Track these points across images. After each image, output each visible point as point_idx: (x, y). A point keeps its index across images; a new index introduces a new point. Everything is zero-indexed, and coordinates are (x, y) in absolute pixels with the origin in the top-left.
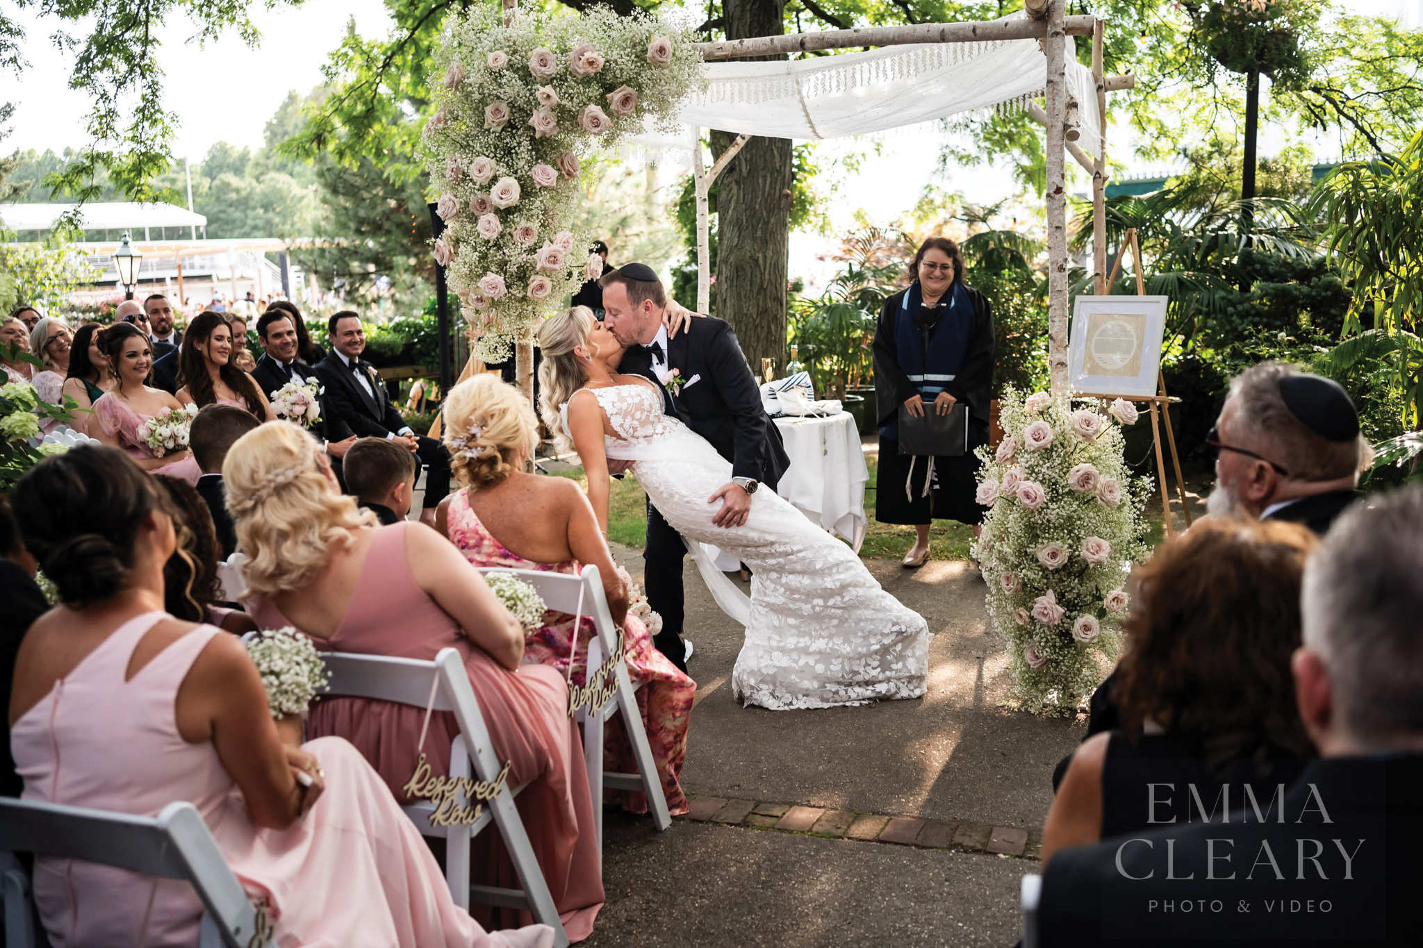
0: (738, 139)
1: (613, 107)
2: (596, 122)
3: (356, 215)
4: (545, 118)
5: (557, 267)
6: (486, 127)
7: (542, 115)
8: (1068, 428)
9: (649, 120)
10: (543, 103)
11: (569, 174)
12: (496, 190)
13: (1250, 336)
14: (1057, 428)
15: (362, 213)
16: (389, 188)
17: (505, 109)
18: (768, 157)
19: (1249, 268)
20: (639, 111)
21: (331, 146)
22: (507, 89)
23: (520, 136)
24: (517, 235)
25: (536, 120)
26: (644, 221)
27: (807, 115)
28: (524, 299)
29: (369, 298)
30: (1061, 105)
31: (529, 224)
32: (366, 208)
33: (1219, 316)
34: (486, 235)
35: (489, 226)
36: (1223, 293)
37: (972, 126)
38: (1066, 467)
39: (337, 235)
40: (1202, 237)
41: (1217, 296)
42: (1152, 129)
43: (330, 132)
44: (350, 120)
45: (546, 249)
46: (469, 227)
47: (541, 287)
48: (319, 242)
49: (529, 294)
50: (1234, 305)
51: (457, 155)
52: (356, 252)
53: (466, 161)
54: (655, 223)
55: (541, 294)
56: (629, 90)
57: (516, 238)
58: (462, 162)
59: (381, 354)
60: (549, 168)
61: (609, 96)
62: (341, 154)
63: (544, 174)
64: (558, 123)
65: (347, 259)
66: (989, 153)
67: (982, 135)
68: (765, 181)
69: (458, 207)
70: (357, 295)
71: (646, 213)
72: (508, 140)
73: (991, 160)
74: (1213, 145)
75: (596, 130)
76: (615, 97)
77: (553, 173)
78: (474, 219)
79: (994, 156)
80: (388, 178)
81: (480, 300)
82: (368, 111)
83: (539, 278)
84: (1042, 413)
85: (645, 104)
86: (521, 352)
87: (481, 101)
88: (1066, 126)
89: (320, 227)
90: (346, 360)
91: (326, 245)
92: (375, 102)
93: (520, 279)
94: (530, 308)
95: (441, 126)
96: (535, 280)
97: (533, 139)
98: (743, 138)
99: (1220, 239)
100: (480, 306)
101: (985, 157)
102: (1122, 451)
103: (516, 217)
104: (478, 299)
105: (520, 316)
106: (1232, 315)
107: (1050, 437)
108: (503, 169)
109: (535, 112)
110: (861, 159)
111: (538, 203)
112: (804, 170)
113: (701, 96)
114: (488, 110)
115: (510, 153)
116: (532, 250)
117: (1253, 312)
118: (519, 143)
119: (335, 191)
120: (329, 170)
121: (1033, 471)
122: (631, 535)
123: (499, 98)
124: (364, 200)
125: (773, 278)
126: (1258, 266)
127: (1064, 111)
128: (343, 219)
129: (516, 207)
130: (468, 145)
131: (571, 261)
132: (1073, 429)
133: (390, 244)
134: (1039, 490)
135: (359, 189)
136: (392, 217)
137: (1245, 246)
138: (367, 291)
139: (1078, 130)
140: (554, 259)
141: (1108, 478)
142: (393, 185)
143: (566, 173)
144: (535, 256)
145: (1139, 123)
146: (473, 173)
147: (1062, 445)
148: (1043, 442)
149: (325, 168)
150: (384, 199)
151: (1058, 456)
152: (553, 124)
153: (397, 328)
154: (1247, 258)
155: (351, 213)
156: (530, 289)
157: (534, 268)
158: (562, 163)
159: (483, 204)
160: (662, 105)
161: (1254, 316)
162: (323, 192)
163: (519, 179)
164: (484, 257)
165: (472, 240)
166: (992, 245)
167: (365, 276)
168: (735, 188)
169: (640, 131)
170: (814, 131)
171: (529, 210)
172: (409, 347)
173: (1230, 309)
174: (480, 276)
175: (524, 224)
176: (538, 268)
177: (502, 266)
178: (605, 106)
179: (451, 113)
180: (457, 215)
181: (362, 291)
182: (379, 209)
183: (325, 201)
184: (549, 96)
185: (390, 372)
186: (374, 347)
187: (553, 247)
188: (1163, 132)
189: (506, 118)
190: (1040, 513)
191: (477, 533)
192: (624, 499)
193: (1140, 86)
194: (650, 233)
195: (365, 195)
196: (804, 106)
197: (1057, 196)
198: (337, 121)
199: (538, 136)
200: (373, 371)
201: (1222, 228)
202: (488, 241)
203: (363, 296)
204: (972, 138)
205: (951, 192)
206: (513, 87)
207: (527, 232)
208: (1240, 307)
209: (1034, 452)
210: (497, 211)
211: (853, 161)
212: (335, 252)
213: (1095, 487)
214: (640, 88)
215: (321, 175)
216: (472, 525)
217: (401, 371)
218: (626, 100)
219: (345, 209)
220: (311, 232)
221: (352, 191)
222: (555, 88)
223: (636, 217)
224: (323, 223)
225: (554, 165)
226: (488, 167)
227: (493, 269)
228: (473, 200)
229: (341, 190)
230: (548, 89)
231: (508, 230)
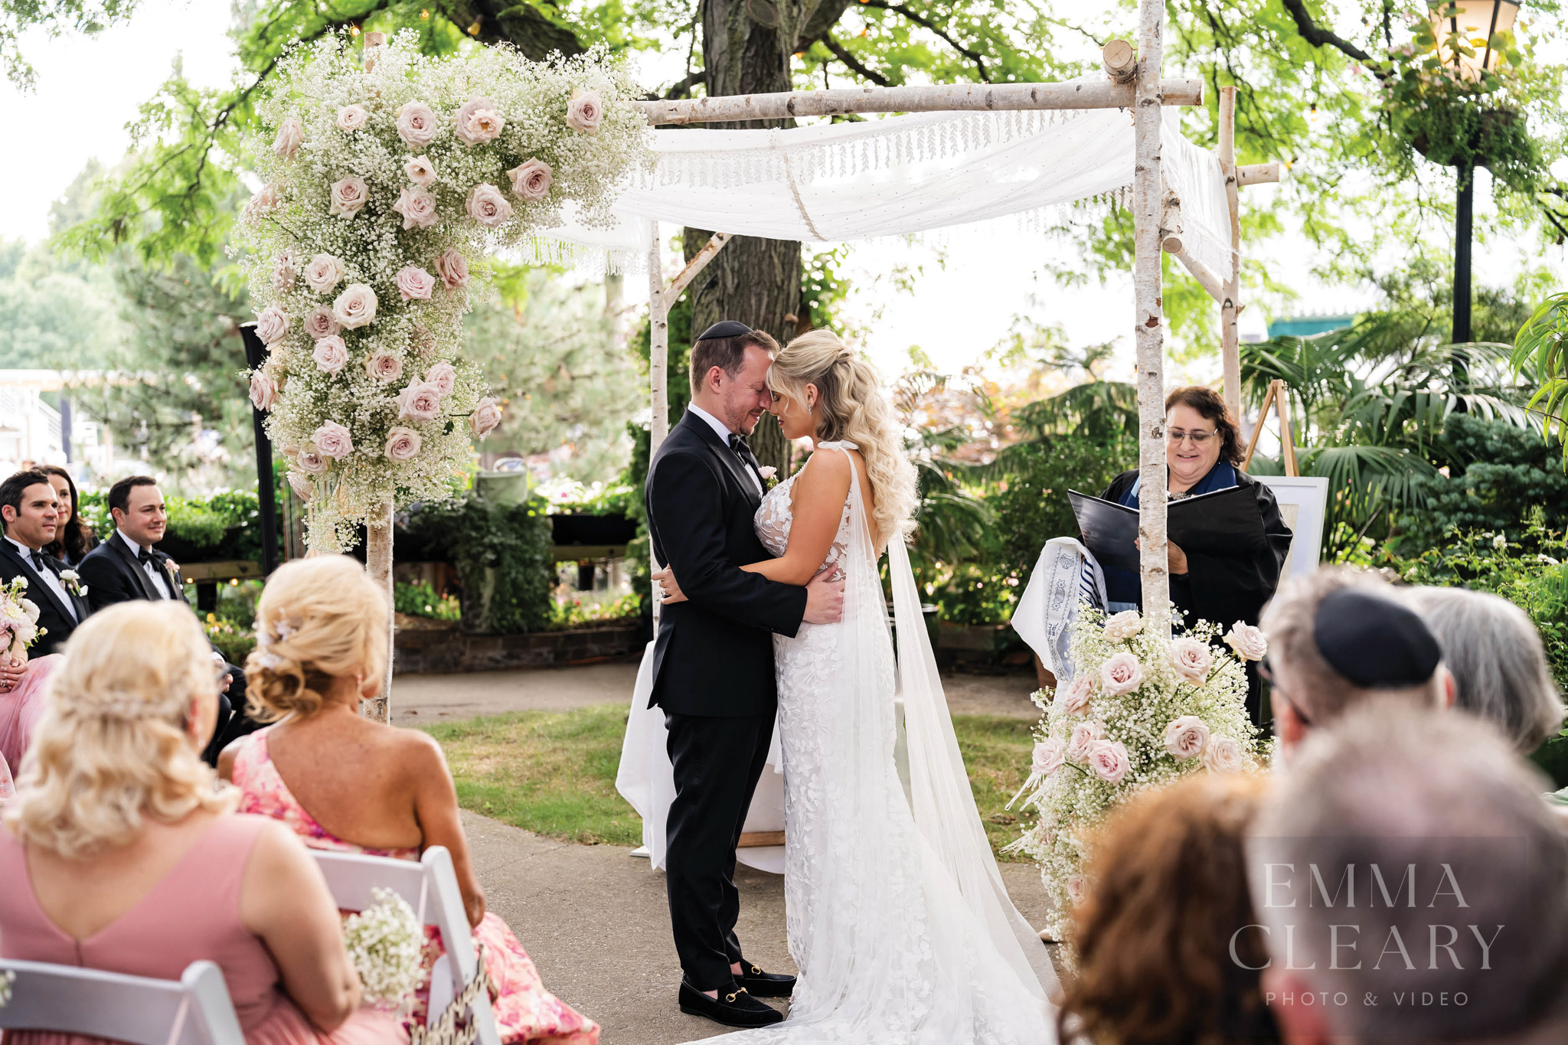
0: (714, 238)
1: (516, 188)
2: (491, 209)
3: (170, 338)
4: (418, 202)
5: (428, 414)
6: (332, 212)
7: (413, 197)
8: (1164, 664)
9: (569, 208)
10: (414, 179)
11: (452, 282)
12: (341, 301)
13: (1454, 539)
14: (1149, 663)
15: (180, 336)
16: (222, 300)
17: (361, 188)
18: (765, 267)
19: (1459, 443)
20: (556, 194)
21: (135, 239)
22: (364, 159)
23: (382, 226)
24: (372, 367)
25: (402, 204)
26: (600, 356)
27: (801, 207)
28: (380, 460)
29: (184, 460)
30: (1156, 203)
31: (389, 353)
32: (186, 329)
33: (1416, 511)
34: (325, 367)
35: (331, 353)
36: (1421, 478)
37: (1075, 230)
38: (1162, 720)
39: (141, 366)
40: (1393, 397)
41: (1412, 483)
42: (1333, 244)
43: (132, 217)
44: (166, 201)
45: (414, 389)
46: (302, 353)
47: (406, 443)
48: (112, 376)
49: (387, 454)
50: (1436, 495)
51: (289, 250)
52: (167, 393)
53: (300, 260)
54: (616, 361)
55: (405, 454)
56: (541, 165)
57: (370, 371)
58: (296, 259)
59: (191, 542)
60: (422, 273)
61: (510, 172)
62: (149, 250)
63: (414, 281)
64: (437, 210)
65: (154, 402)
66: (1101, 270)
67: (1089, 244)
68: (760, 301)
69: (287, 325)
70: (166, 456)
71: (602, 346)
72: (363, 231)
73: (1103, 279)
74: (1413, 267)
75: (490, 220)
76: (520, 174)
77: (429, 280)
78: (309, 343)
79: (1107, 273)
80: (219, 286)
81: (315, 460)
82: (191, 188)
83: (403, 430)
84: (1128, 641)
85: (565, 185)
86: (375, 539)
87: (325, 176)
88: (1162, 232)
89: (115, 354)
90: (134, 547)
91: (124, 382)
92: (202, 177)
93: (375, 431)
94: (388, 473)
95: (267, 208)
96: (396, 434)
97: (400, 230)
98: (721, 238)
99: (1419, 401)
100: (314, 468)
101: (1094, 274)
102: (1244, 699)
103: (371, 342)
104: (311, 459)
105: (373, 485)
106: (1434, 509)
107: (1138, 677)
108: (354, 273)
109: (403, 192)
110: (916, 274)
111: (404, 322)
112: (830, 290)
113: (648, 178)
114: (336, 188)
115: (366, 250)
116: (394, 390)
117: (1464, 505)
118: (379, 236)
119: (141, 302)
120: (133, 271)
121: (1114, 727)
122: (544, 818)
123: (351, 171)
124: (183, 315)
125: (769, 443)
126: (1471, 441)
127: (1161, 211)
128: (151, 344)
129: (372, 326)
130: (306, 237)
131: (450, 407)
132: (1172, 665)
133: (220, 382)
134: (1122, 755)
135: (178, 300)
136: (225, 342)
137: (1455, 410)
138: (182, 449)
139: (1179, 237)
140: (424, 403)
141: (1223, 738)
142: (227, 295)
143: (447, 282)
144: (397, 399)
145: (1312, 231)
146: (311, 278)
147: (1157, 688)
148: (1128, 682)
149: (127, 268)
150: (215, 315)
151: (1151, 704)
152: (429, 209)
153: (217, 506)
154: (1457, 430)
155: (162, 335)
156: (388, 446)
157: (396, 416)
158: (442, 265)
159: (323, 319)
160: (588, 186)
161: (1465, 511)
162: (127, 304)
163: (377, 289)
164: (322, 398)
165: (305, 373)
166: (1097, 402)
167: (180, 429)
168: (716, 310)
169: (556, 222)
170: (813, 231)
171: (391, 332)
172: (233, 533)
173: (1431, 502)
174: (315, 425)
175: (382, 351)
176: (400, 417)
177: (349, 412)
178: (505, 185)
179: (282, 190)
180: (285, 336)
181: (174, 450)
182: (206, 331)
183: (126, 317)
184: (422, 171)
185: (203, 570)
186: (181, 533)
187: (424, 386)
188: (1347, 244)
189: (362, 200)
190: (1122, 788)
191: (277, 799)
192: (539, 764)
193: (1314, 180)
194: (609, 375)
195: (185, 307)
196: (796, 194)
197: (1151, 330)
198: (143, 202)
199: (406, 226)
200: (172, 566)
201: (1424, 384)
202: (329, 376)
203: (175, 458)
204: (1075, 249)
205: (1047, 323)
206: (374, 157)
207: (386, 363)
208: (1445, 499)
209: (1116, 697)
210: (344, 333)
211: (905, 276)
212: (137, 392)
213: (1203, 752)
214: (556, 162)
215: (121, 278)
216: (270, 788)
217: (219, 568)
218: (536, 178)
219: (155, 328)
220: (104, 363)
221: (167, 304)
222: (432, 159)
223: (588, 351)
224: (121, 349)
225: (430, 269)
226: (332, 269)
227: (335, 416)
228: (310, 316)
229: (149, 300)
230: (423, 161)
231: (359, 360)
